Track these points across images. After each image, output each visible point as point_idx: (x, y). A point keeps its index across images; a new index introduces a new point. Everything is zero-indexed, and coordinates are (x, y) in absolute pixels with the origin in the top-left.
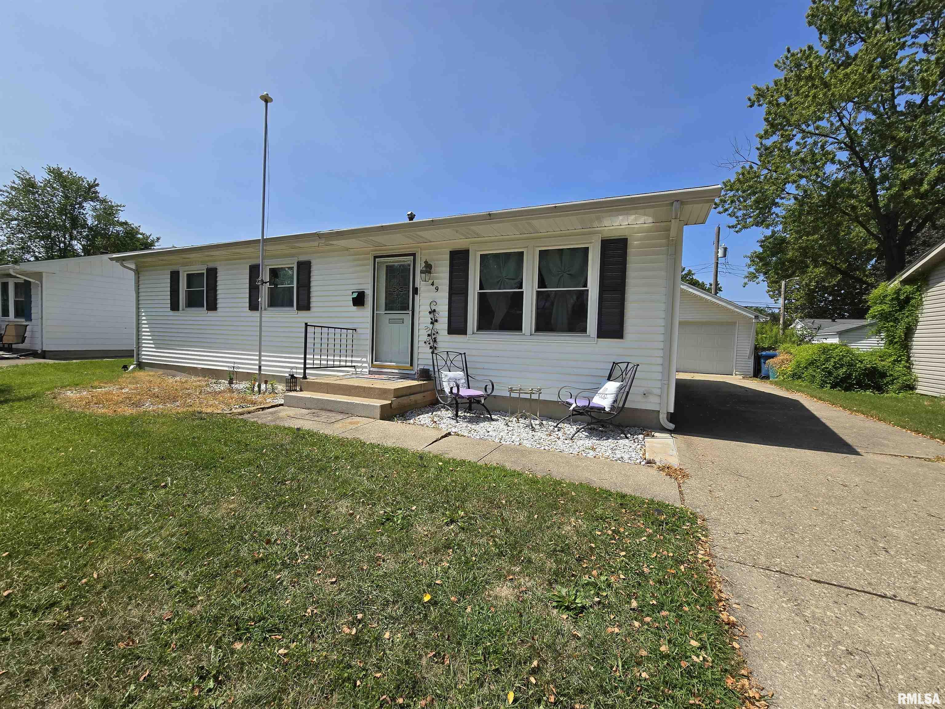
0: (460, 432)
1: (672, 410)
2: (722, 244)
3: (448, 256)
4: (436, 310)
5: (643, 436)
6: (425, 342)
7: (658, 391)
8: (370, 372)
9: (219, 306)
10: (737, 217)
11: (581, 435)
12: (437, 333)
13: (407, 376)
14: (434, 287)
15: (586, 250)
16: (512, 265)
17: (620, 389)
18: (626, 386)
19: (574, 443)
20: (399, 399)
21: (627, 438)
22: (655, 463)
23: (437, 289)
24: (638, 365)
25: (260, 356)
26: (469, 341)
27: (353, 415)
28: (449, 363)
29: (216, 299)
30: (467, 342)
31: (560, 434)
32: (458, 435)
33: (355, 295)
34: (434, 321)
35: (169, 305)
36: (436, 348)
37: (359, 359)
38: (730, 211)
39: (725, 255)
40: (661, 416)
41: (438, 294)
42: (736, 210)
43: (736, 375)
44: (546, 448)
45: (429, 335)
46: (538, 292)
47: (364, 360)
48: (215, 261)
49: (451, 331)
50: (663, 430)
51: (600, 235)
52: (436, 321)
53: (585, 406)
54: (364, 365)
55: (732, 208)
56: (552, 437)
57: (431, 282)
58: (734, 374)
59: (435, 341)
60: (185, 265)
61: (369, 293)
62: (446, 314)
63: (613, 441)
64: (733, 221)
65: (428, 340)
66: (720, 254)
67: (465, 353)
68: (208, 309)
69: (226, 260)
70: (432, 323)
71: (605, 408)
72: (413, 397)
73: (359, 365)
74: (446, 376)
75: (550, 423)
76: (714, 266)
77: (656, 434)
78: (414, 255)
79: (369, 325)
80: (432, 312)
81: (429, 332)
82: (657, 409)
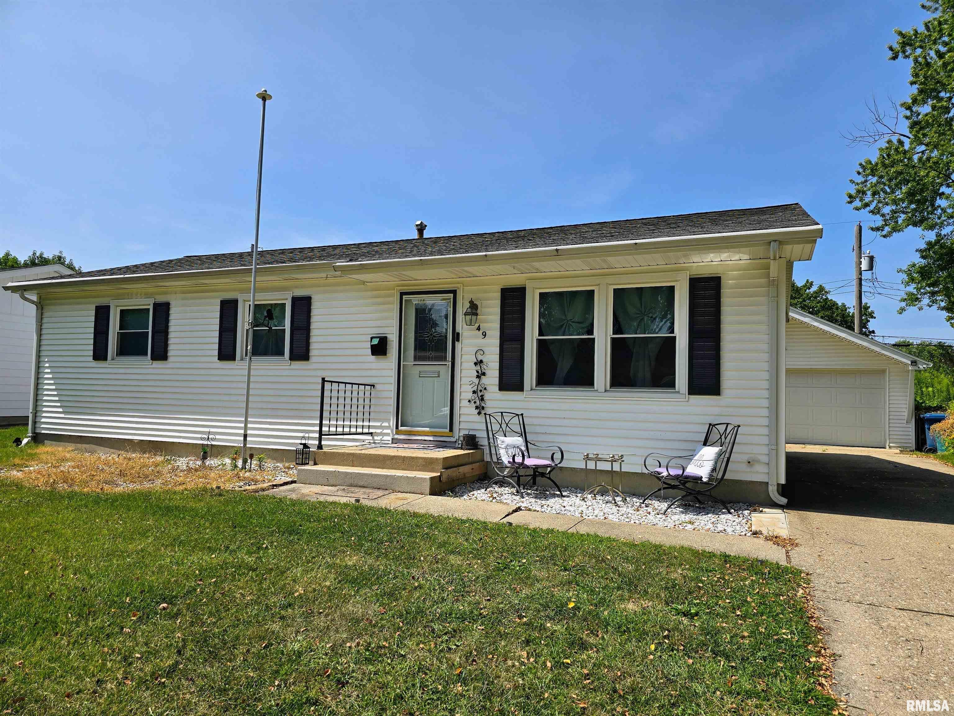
0: (531, 507)
1: (783, 481)
2: (866, 251)
3: (499, 295)
4: (484, 360)
5: (749, 512)
6: (469, 401)
7: (765, 459)
8: (394, 441)
9: (170, 354)
10: (883, 215)
11: (674, 511)
12: (485, 389)
13: (445, 444)
14: (481, 332)
15: (671, 290)
16: (579, 305)
17: (720, 454)
18: (726, 451)
19: (668, 518)
20: (449, 470)
21: (731, 513)
22: (761, 534)
23: (484, 335)
24: (739, 426)
25: (246, 422)
26: (526, 399)
27: (394, 491)
28: (504, 426)
29: (166, 345)
30: (524, 401)
31: (650, 509)
32: (530, 510)
33: (376, 342)
34: (481, 375)
35: (91, 353)
36: (483, 408)
37: (378, 424)
38: (872, 207)
39: (871, 268)
40: (770, 488)
41: (486, 340)
42: (880, 205)
43: (890, 447)
44: (637, 522)
45: (474, 392)
46: (613, 340)
47: (386, 424)
48: (165, 293)
49: (504, 386)
50: (774, 505)
51: (688, 272)
52: (484, 374)
53: (678, 475)
54: (385, 431)
55: (875, 202)
56: (640, 512)
57: (477, 325)
58: (888, 447)
59: (482, 399)
60: (118, 297)
61: (393, 339)
62: (497, 365)
63: (713, 516)
64: (878, 221)
65: (473, 398)
66: (864, 265)
67: (522, 414)
68: (154, 358)
69: (184, 293)
70: (478, 377)
71: (702, 477)
72: (462, 469)
73: (379, 431)
74: (503, 442)
75: (634, 499)
76: (855, 283)
77: (764, 510)
78: (454, 292)
79: (394, 380)
80: (479, 363)
81: (475, 388)
82: (766, 481)
